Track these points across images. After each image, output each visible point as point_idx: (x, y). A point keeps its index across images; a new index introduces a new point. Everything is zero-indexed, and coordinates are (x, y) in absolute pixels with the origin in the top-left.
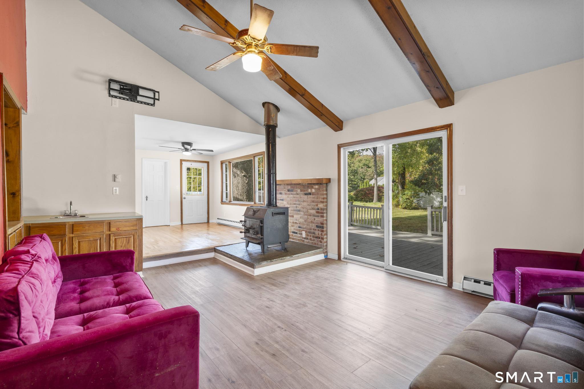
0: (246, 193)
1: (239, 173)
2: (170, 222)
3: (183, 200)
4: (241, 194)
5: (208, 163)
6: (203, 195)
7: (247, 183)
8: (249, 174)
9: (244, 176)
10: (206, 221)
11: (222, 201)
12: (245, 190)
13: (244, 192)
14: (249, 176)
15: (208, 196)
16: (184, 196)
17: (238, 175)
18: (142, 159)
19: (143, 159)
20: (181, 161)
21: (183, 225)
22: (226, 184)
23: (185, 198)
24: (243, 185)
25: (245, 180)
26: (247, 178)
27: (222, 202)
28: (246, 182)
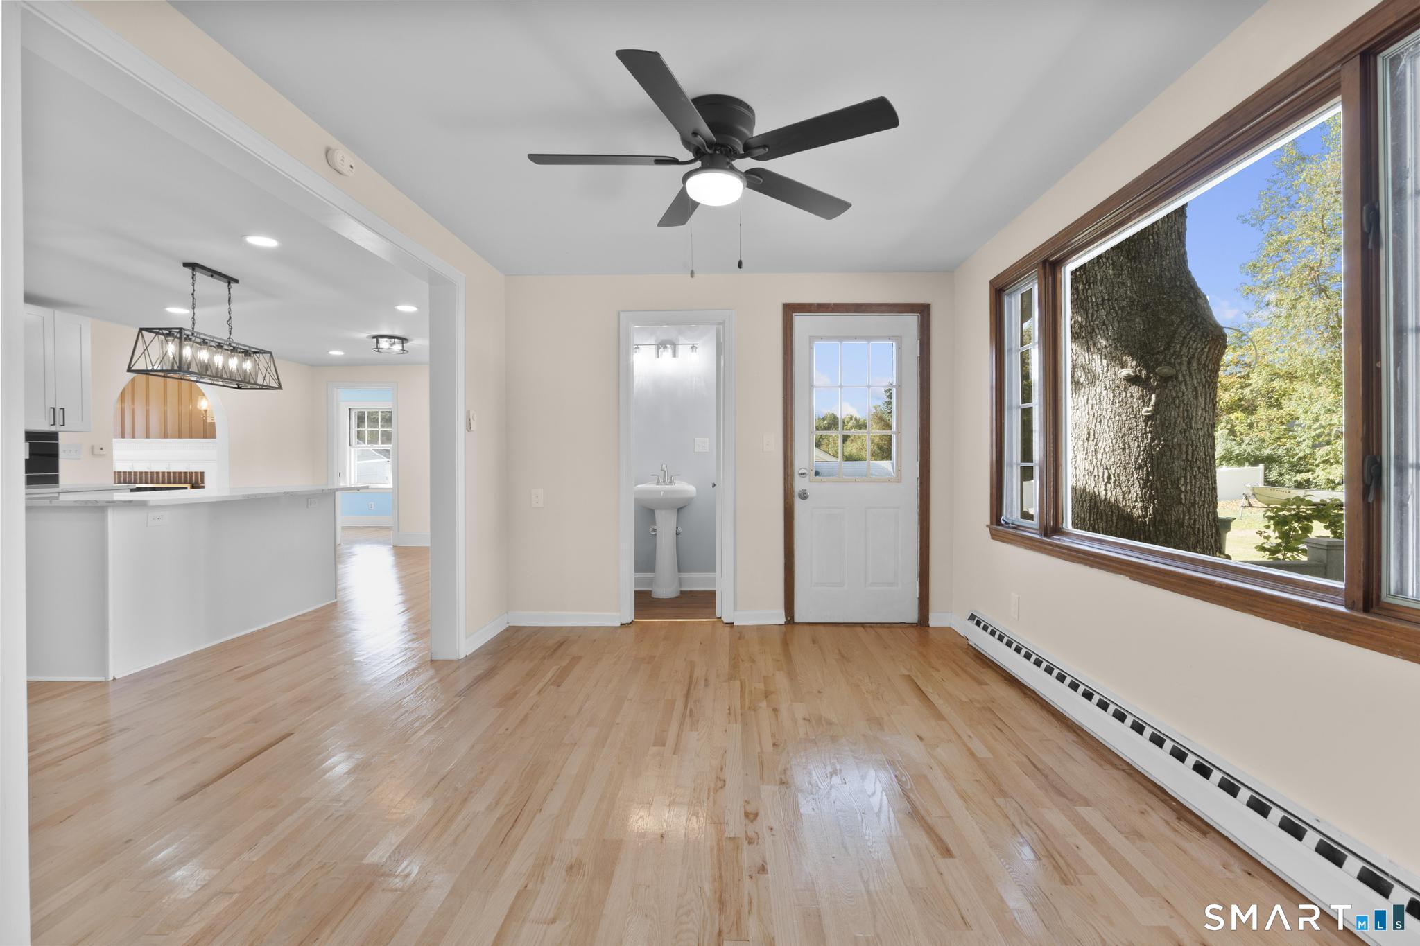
0: (1140, 467)
1: (1099, 369)
2: (735, 609)
3: (798, 503)
4: (1109, 478)
5: (923, 311)
6: (899, 481)
7: (1147, 419)
8: (1165, 370)
9: (1132, 380)
10: (912, 616)
11: (999, 523)
12: (1137, 453)
13: (1133, 465)
14: (1164, 380)
15: (921, 483)
16: (799, 484)
17: (1093, 378)
18: (619, 313)
19: (621, 313)
20: (790, 309)
21: (797, 628)
22: (1027, 414)
23: (804, 496)
24: (1123, 430)
25: (1136, 403)
26: (1152, 390)
27: (999, 526)
28: (1145, 411)
